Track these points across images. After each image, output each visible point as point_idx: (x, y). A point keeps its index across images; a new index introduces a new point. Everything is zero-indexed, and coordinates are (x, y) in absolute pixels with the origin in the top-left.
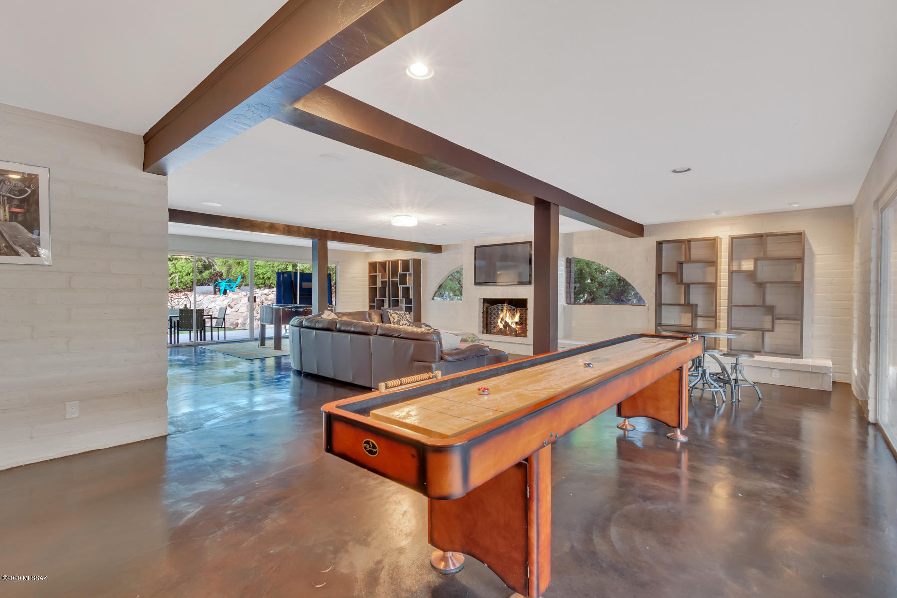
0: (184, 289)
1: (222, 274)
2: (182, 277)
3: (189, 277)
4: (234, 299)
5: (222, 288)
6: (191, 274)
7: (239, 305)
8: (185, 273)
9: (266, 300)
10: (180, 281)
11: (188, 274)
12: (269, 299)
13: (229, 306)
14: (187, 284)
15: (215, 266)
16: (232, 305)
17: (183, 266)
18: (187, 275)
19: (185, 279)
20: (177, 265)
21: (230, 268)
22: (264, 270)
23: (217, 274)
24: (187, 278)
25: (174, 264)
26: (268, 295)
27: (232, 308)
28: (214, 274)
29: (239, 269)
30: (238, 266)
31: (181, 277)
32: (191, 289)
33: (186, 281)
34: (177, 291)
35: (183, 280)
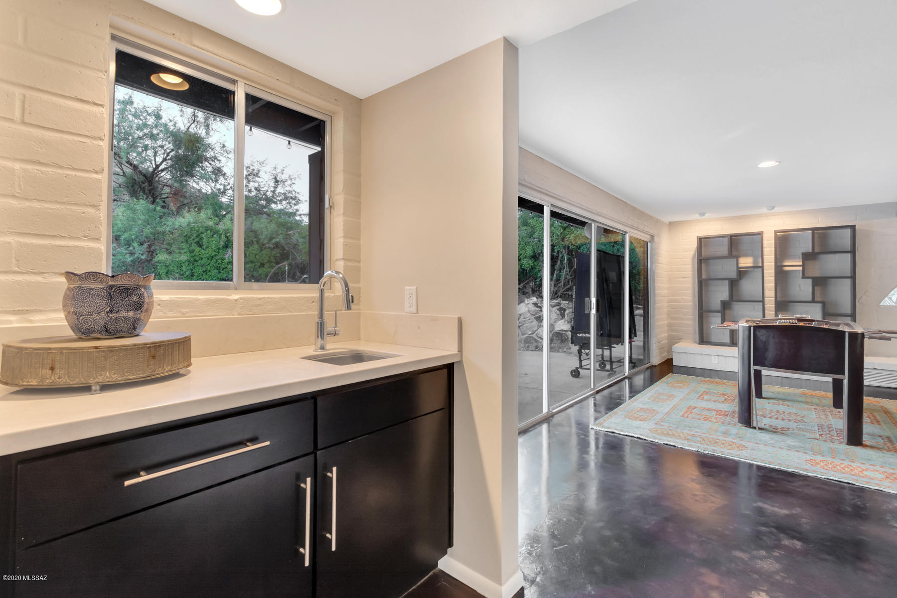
6: (266, 266)
18: (260, 267)
19: (258, 271)
31: (252, 269)
33: (260, 275)
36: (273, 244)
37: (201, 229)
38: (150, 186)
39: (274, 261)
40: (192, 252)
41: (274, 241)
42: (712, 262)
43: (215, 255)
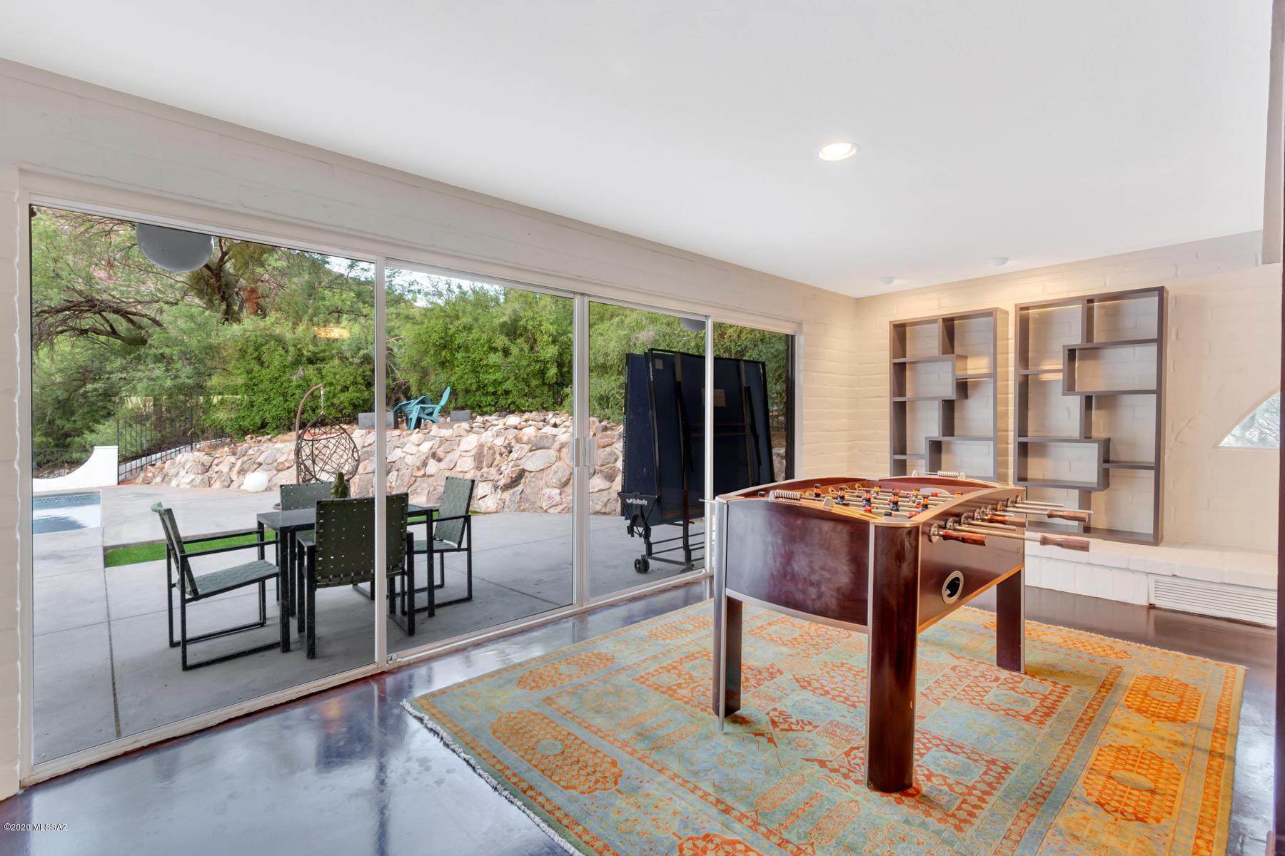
0: (337, 419)
1: (408, 389)
2: (334, 396)
3: (346, 394)
4: (444, 440)
5: (414, 416)
6: (351, 389)
7: (457, 453)
8: (339, 388)
9: (518, 440)
10: (329, 403)
11: (345, 389)
12: (525, 439)
13: (434, 455)
14: (342, 410)
15: (396, 371)
16: (440, 453)
17: (335, 374)
18: (342, 391)
19: (339, 398)
20: (324, 372)
21: (425, 373)
22: (499, 376)
23: (400, 387)
24: (344, 397)
25: (319, 370)
26: (521, 429)
27: (440, 460)
28: (393, 389)
29: (443, 377)
30: (443, 369)
31: (331, 395)
32: (353, 420)
33: (342, 403)
34: (321, 423)
35: (336, 401)
36: (360, 358)
37: (260, 340)
38: (217, 281)
39: (362, 382)
40: (249, 372)
41: (362, 353)
42: (920, 366)
43: (280, 376)
